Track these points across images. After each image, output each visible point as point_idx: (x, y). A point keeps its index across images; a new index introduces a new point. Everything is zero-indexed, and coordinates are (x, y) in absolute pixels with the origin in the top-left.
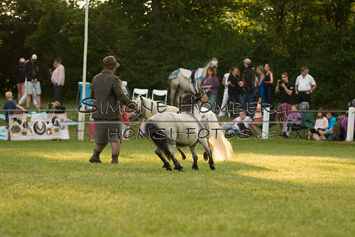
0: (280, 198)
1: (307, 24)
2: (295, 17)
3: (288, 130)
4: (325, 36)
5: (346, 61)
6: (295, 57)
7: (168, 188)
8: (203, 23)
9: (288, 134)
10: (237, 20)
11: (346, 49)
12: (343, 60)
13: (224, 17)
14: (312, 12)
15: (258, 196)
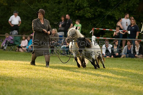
3: (5, 46)
6: (10, 6)
9: (5, 48)
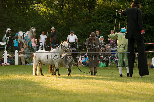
0: (61, 95)
1: (75, 10)
2: (69, 7)
4: (83, 15)
5: (94, 28)
7: (6, 91)
8: (24, 9)
10: (41, 8)
11: (94, 22)
12: (92, 27)
13: (34, 6)
14: (77, 4)
15: (50, 94)
